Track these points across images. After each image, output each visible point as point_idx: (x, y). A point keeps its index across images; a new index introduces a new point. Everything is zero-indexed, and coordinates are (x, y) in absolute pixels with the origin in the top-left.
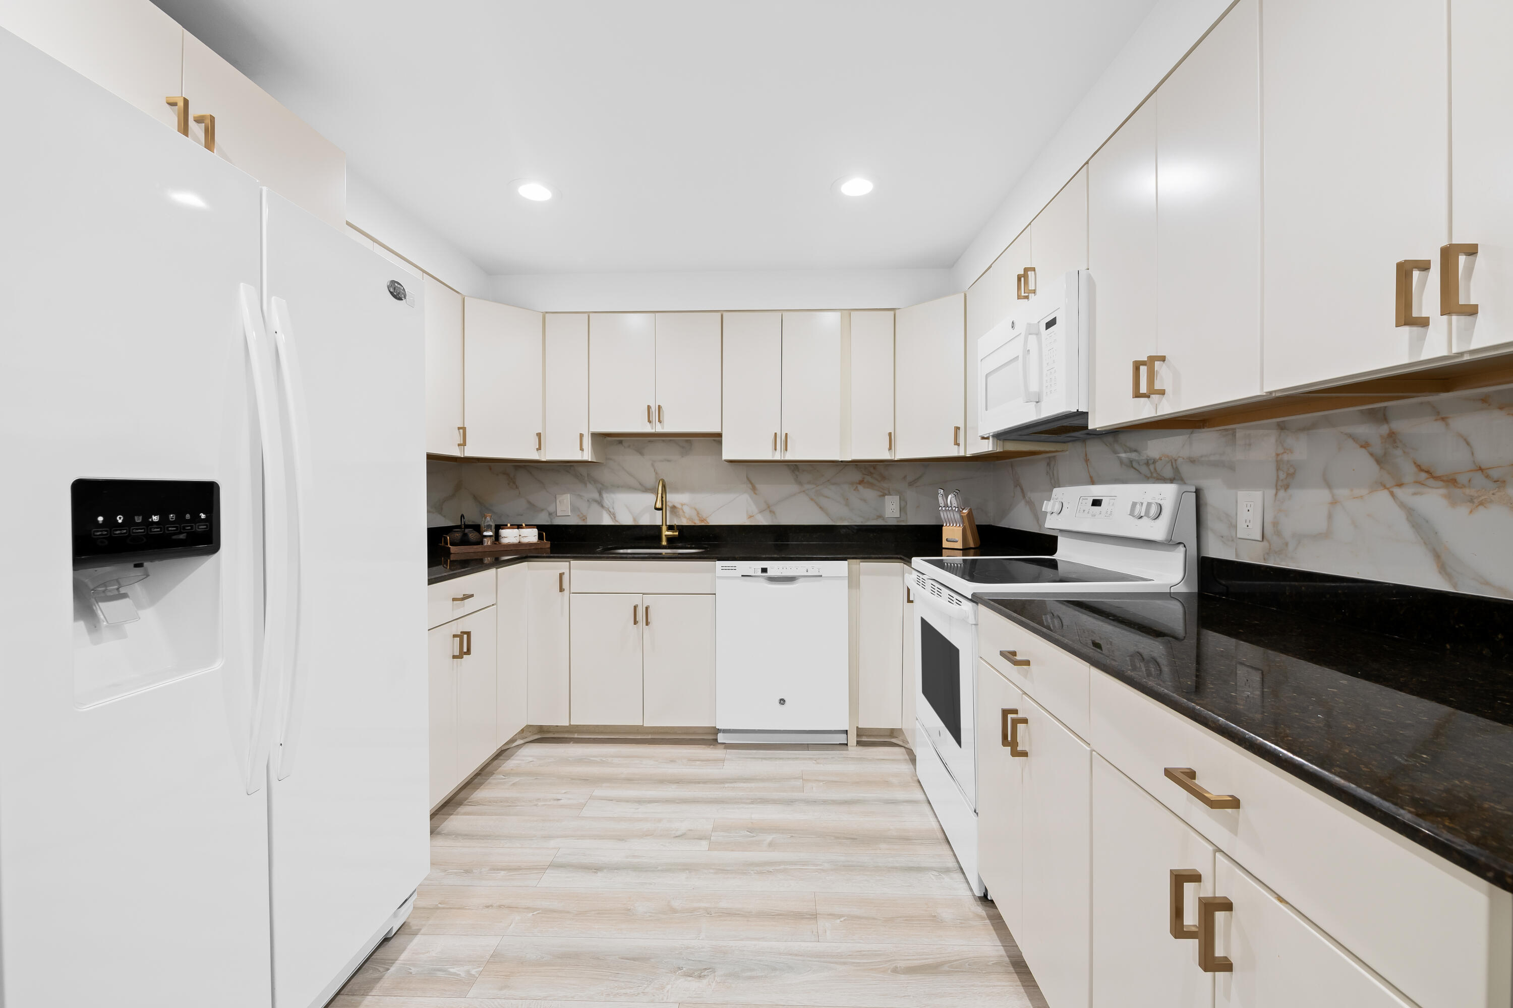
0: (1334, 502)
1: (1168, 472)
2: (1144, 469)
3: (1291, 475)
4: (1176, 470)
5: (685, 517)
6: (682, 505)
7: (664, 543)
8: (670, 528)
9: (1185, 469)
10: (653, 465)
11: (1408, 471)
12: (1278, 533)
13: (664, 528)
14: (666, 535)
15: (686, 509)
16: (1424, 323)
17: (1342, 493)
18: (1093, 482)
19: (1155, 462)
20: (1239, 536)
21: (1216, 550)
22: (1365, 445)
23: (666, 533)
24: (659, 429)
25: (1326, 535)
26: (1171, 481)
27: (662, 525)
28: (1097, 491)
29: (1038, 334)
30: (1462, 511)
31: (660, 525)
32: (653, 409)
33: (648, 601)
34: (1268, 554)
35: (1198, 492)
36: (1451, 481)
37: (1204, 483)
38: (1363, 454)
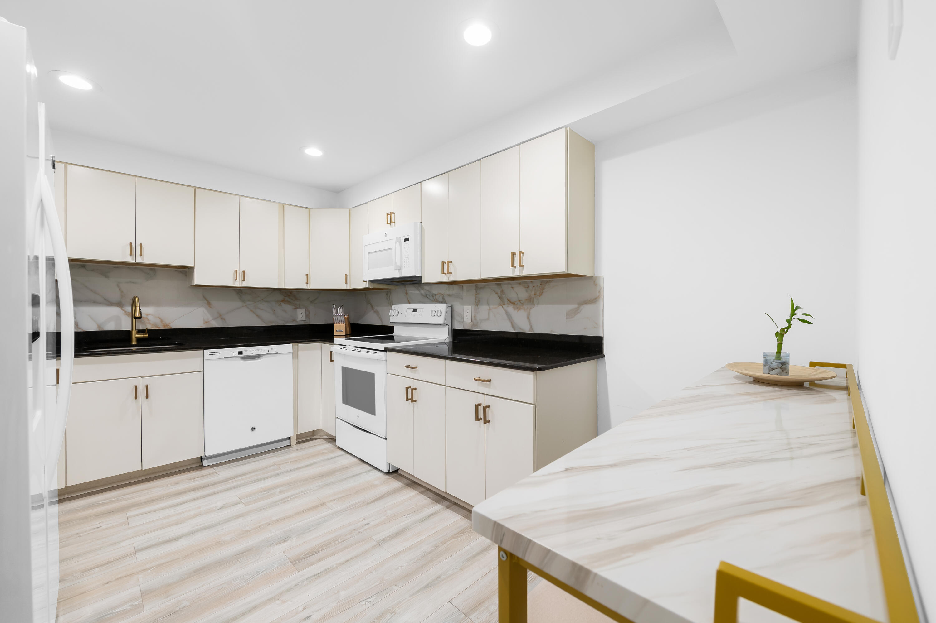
0: (490, 309)
1: (441, 299)
2: (431, 298)
3: (479, 301)
4: (444, 299)
5: (150, 324)
6: (147, 315)
7: (134, 342)
8: (139, 332)
9: (447, 298)
10: (118, 286)
11: (506, 301)
12: (475, 319)
13: (134, 332)
14: (136, 337)
15: (150, 318)
16: (515, 267)
17: (492, 306)
18: (409, 303)
19: (436, 295)
20: (464, 321)
21: (458, 326)
22: (497, 293)
23: (135, 335)
24: (139, 260)
25: (488, 319)
26: (442, 302)
27: (132, 329)
28: (414, 306)
29: (400, 242)
30: (516, 311)
31: (129, 331)
32: (133, 246)
33: (145, 381)
34: (473, 326)
35: (452, 306)
36: (514, 304)
37: (454, 304)
38: (496, 296)
